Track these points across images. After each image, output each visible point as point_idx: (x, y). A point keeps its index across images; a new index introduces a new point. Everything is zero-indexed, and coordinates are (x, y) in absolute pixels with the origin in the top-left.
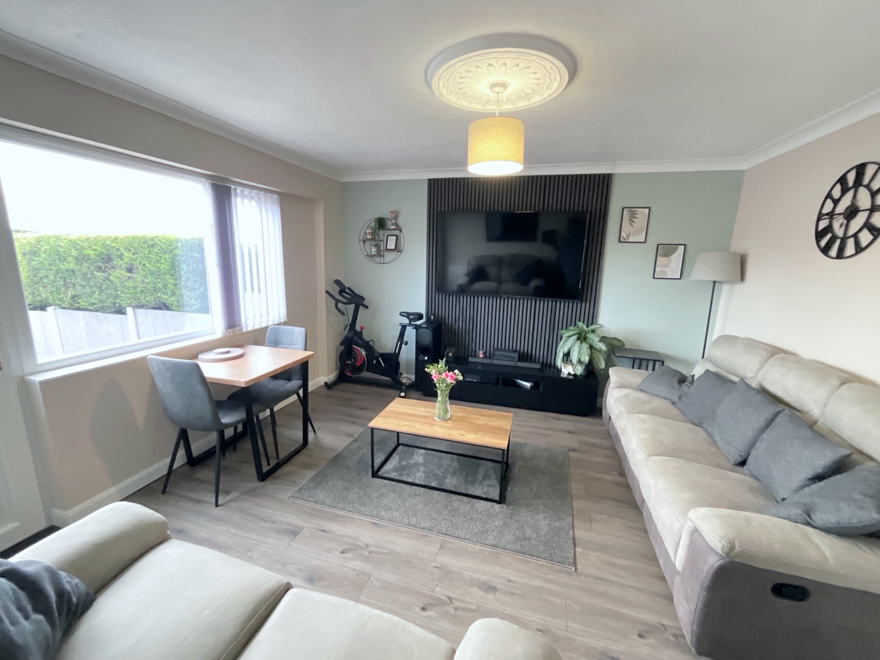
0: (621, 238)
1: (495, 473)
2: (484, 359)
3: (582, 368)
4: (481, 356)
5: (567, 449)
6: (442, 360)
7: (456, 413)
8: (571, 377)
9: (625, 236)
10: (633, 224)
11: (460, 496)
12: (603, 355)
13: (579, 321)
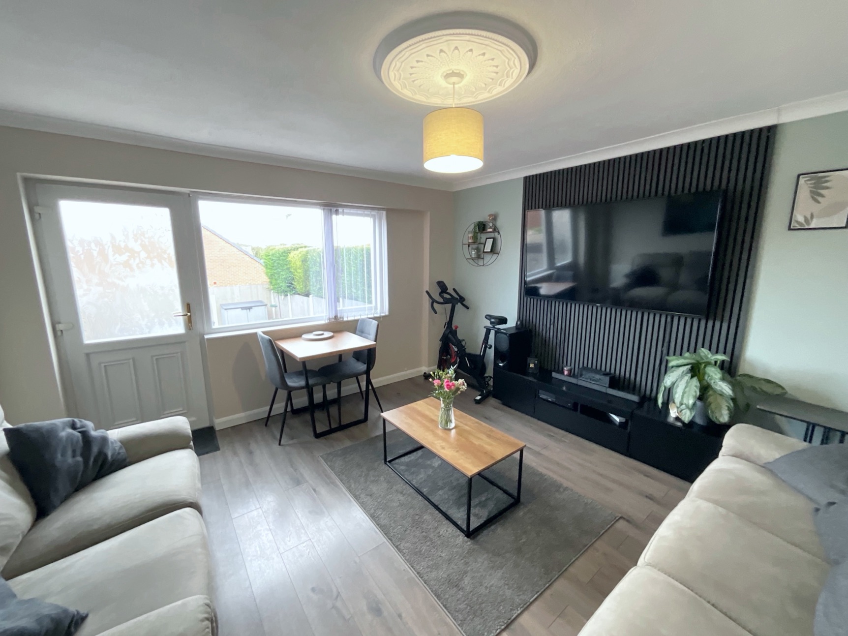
0: (794, 224)
1: (495, 505)
2: (568, 378)
3: (691, 414)
4: (566, 373)
5: (620, 515)
6: (453, 367)
7: (464, 426)
8: (679, 424)
9: (801, 219)
10: (819, 199)
11: (437, 512)
12: (727, 402)
13: (703, 347)
